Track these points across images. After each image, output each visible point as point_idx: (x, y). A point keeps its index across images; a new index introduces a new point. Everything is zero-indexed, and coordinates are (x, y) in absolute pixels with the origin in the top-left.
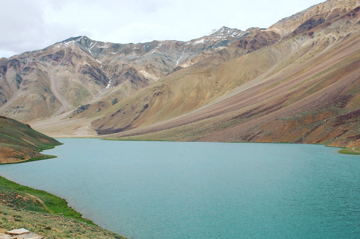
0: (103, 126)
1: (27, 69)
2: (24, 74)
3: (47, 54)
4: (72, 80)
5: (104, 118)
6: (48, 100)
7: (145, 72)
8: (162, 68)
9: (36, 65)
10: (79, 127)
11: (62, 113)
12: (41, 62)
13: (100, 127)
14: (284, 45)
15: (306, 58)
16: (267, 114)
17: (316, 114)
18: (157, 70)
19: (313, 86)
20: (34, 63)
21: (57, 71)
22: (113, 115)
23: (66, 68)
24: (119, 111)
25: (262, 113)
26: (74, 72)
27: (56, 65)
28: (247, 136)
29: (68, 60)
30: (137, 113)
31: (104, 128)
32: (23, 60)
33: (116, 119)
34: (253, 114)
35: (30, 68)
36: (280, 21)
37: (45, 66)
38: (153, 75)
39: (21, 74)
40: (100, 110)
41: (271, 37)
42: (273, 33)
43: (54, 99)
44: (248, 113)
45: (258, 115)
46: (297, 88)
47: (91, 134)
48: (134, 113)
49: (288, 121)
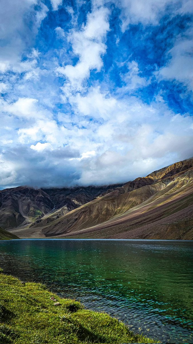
0: (49, 232)
1: (6, 198)
2: (4, 201)
3: (18, 190)
4: (33, 205)
5: (50, 226)
6: (17, 216)
7: (75, 201)
8: (86, 199)
9: (11, 196)
10: (34, 232)
11: (25, 225)
12: (14, 194)
13: (48, 232)
14: (157, 185)
15: (171, 192)
16: (152, 222)
17: (187, 221)
18: (82, 200)
19: (180, 206)
20: (10, 195)
21: (24, 200)
22: (55, 225)
23: (29, 198)
24: (60, 222)
25: (149, 222)
26: (34, 201)
27: (23, 196)
28: (142, 235)
29: (31, 194)
30: (70, 223)
31: (50, 233)
32: (4, 193)
33: (57, 227)
34: (143, 223)
35: (7, 198)
36: (153, 172)
37: (17, 197)
38: (80, 203)
39: (2, 201)
40: (48, 222)
41: (149, 181)
42: (150, 179)
43: (20, 216)
44: (140, 222)
45: (147, 223)
46: (170, 208)
47: (41, 237)
48: (69, 223)
49: (169, 225)
